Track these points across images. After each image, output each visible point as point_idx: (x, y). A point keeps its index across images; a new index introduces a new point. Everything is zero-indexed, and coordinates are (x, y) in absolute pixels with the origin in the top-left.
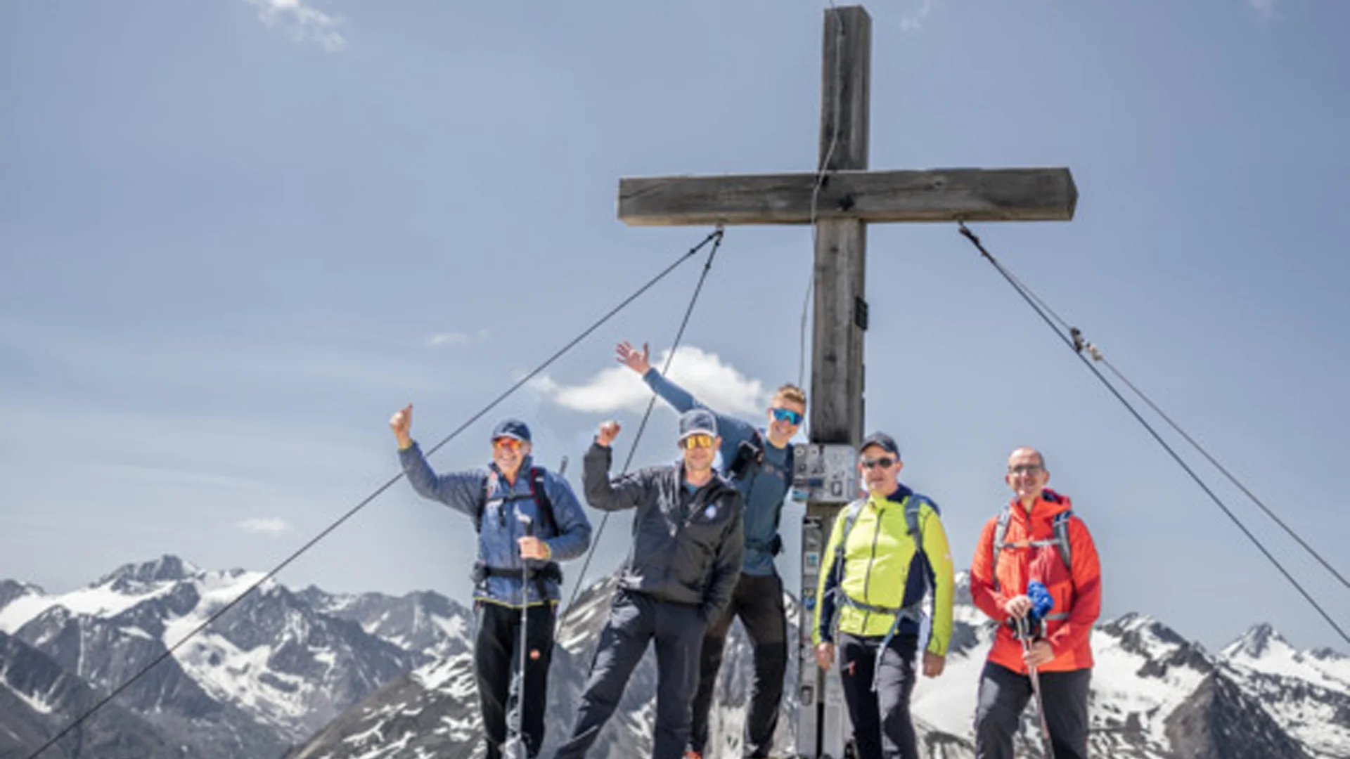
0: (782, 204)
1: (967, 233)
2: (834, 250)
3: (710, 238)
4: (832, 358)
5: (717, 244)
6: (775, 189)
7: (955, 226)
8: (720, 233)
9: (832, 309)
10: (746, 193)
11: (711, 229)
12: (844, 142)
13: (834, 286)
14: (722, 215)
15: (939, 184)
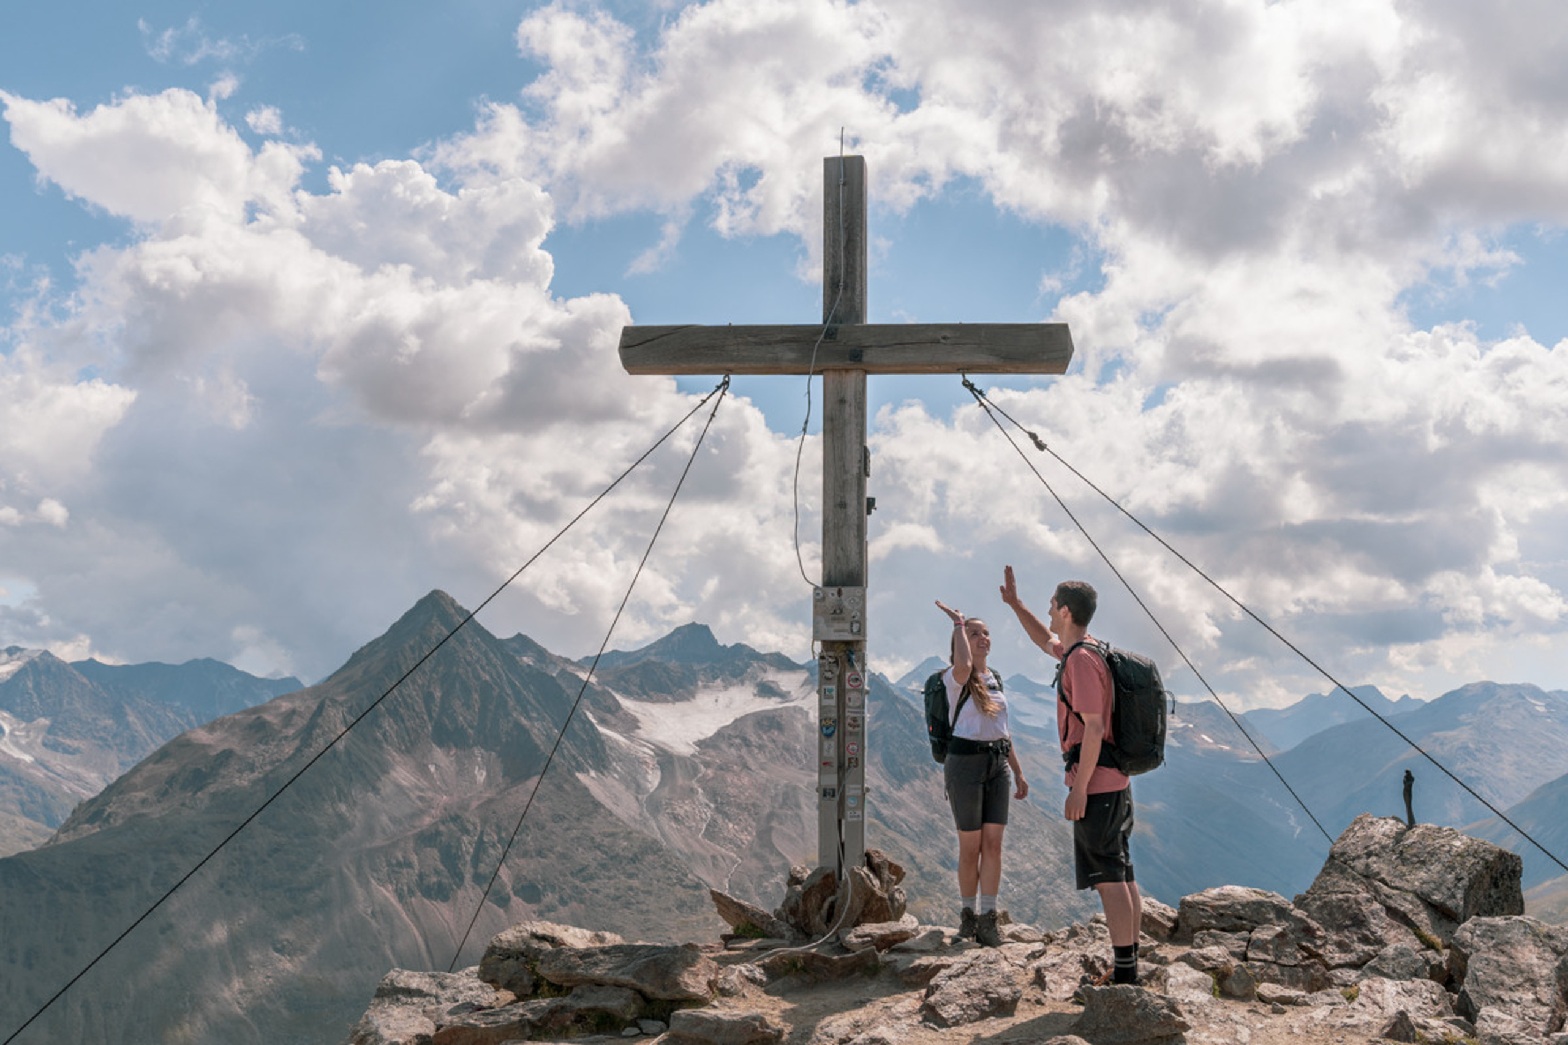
0: (791, 355)
1: (971, 387)
2: (842, 401)
3: (719, 388)
4: (843, 505)
5: (723, 394)
6: (782, 341)
7: (959, 378)
8: (726, 383)
9: (842, 458)
10: (756, 343)
11: (719, 379)
12: (849, 294)
13: (843, 435)
14: (731, 365)
15: (944, 338)
